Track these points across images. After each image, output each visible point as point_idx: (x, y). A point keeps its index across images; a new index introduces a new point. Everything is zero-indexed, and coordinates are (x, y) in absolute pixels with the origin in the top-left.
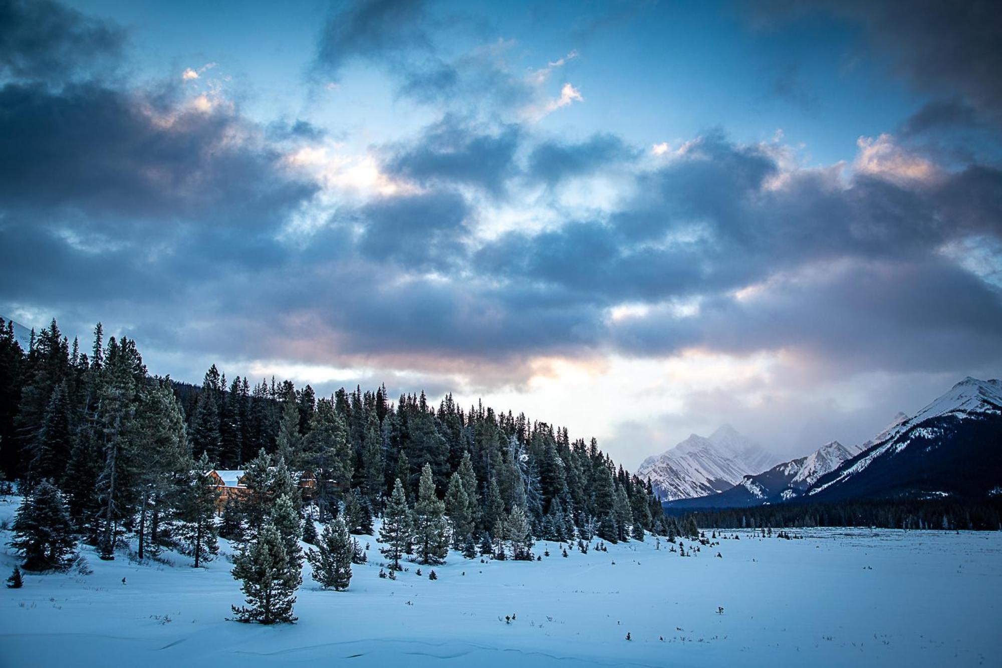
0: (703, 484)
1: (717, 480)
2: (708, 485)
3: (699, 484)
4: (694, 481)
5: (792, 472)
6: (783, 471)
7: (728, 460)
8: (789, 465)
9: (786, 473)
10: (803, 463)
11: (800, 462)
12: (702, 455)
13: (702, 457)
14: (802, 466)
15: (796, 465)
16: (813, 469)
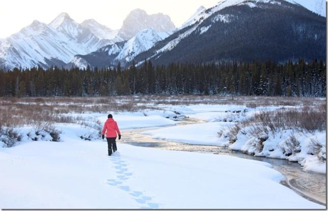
0: (40, 63)
1: (53, 59)
2: (45, 63)
3: (37, 62)
4: (33, 60)
5: (114, 53)
6: (108, 51)
7: (64, 42)
8: (113, 46)
9: (110, 53)
10: (124, 46)
11: (121, 44)
12: (42, 38)
13: (42, 39)
14: (122, 48)
15: (118, 46)
16: (131, 50)
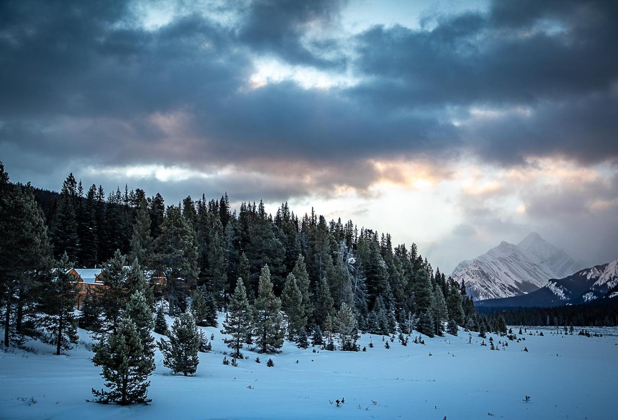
0: (511, 286)
1: (524, 282)
2: (516, 287)
3: (508, 286)
4: (503, 283)
5: (594, 277)
6: (586, 275)
7: (535, 265)
8: (592, 270)
9: (588, 278)
10: (604, 269)
11: (602, 268)
12: (511, 260)
13: (511, 262)
14: (603, 272)
15: (598, 270)
16: (613, 275)
